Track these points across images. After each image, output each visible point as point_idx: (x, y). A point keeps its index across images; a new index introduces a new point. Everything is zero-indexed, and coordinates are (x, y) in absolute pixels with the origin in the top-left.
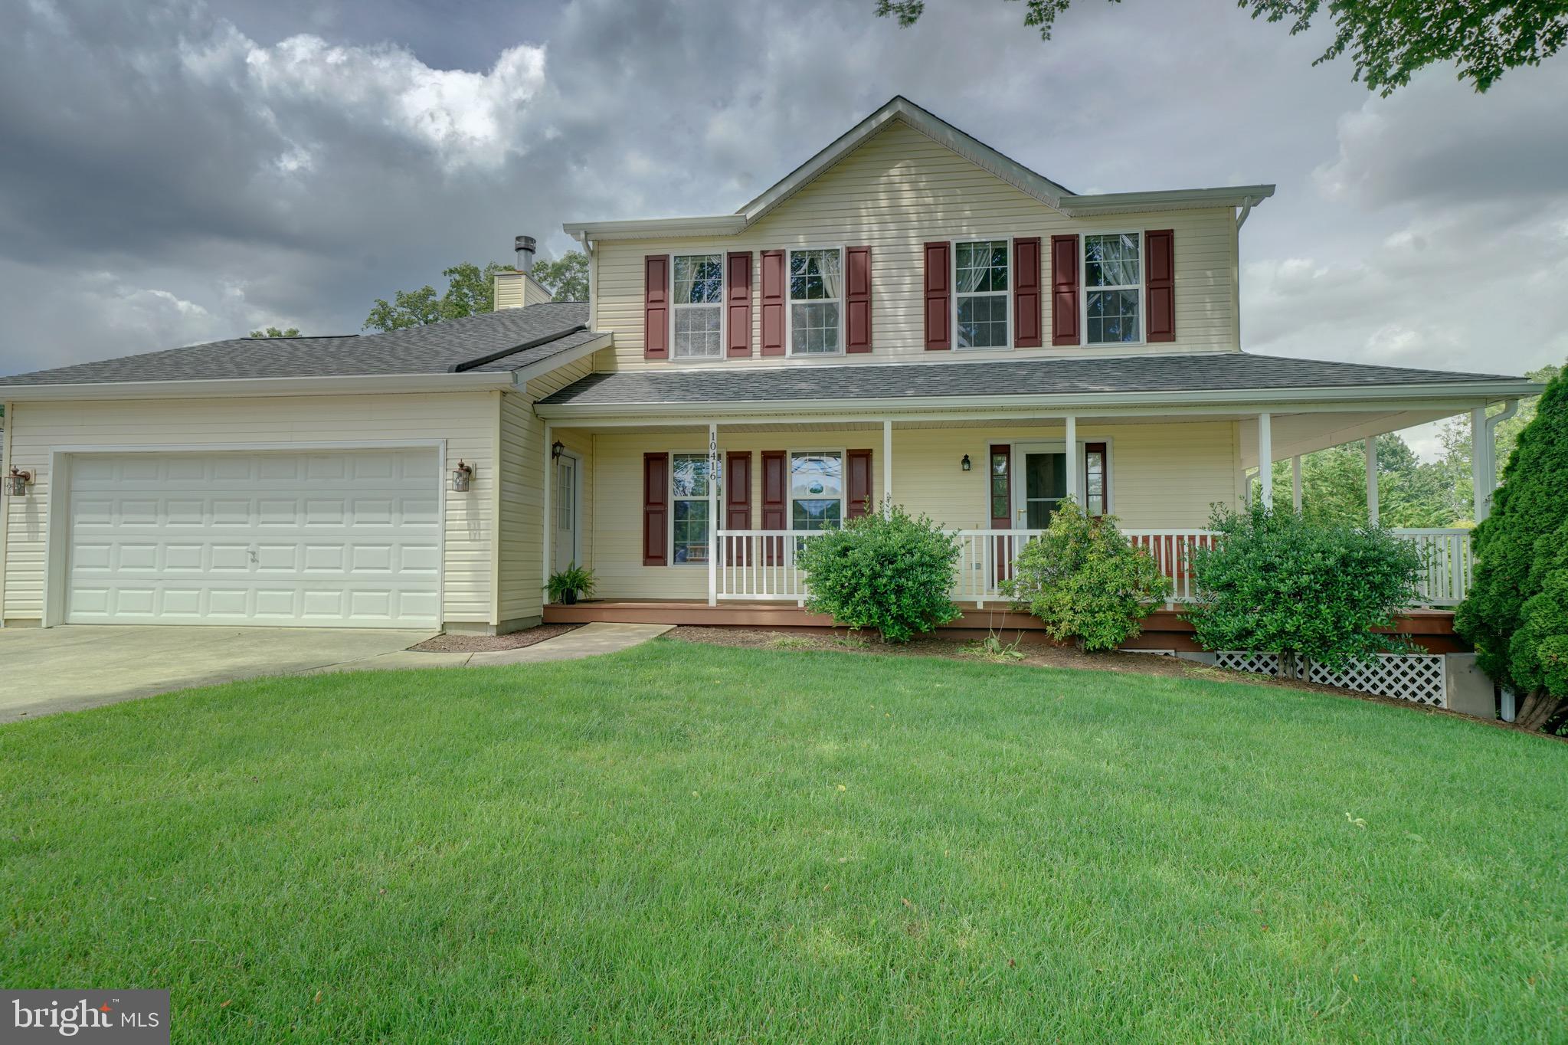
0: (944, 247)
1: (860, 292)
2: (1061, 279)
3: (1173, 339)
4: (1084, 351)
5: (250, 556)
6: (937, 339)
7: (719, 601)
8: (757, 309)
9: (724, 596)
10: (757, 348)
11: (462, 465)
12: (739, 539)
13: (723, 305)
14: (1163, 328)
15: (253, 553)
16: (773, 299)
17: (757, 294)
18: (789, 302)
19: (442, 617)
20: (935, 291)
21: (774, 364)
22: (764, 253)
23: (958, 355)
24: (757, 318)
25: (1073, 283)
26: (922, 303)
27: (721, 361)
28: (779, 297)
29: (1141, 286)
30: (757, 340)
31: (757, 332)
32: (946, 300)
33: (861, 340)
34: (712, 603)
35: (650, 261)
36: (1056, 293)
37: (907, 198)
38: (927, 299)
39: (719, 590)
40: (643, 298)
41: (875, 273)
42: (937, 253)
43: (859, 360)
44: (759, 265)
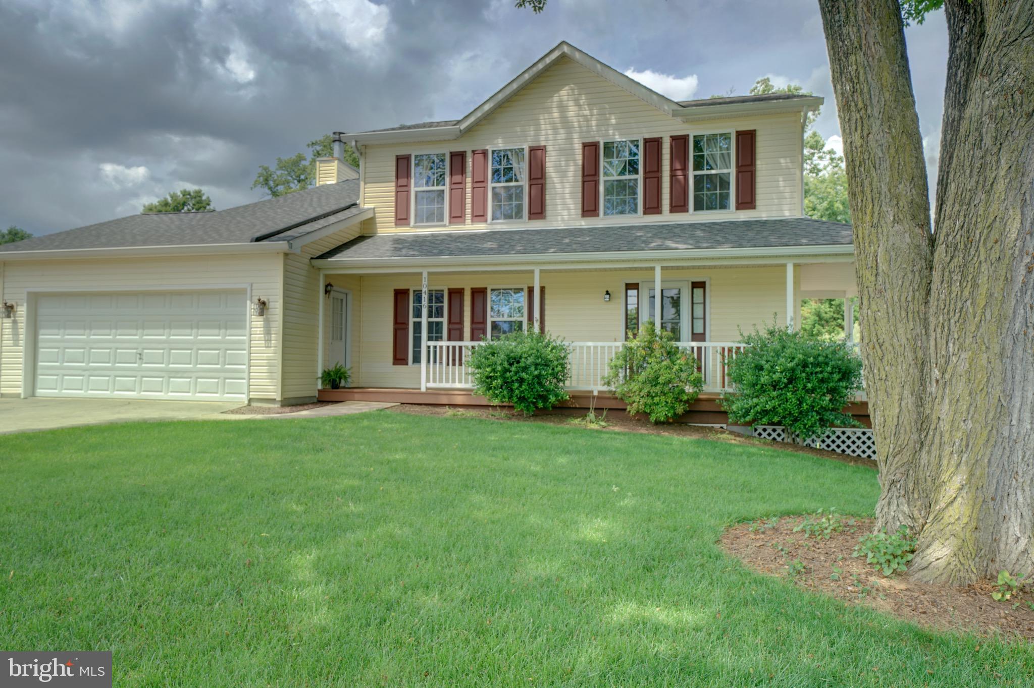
0: (595, 145)
1: (538, 177)
2: (678, 166)
3: (754, 207)
4: (691, 217)
5: (138, 356)
6: (589, 209)
7: (427, 389)
8: (469, 190)
9: (431, 385)
10: (468, 217)
11: (259, 300)
12: (454, 348)
13: (446, 188)
14: (747, 200)
15: (140, 354)
16: (480, 183)
17: (469, 180)
18: (490, 185)
19: (249, 395)
20: (590, 175)
21: (480, 228)
22: (473, 152)
23: (601, 222)
24: (469, 195)
25: (685, 169)
26: (580, 184)
27: (445, 226)
28: (483, 182)
29: (732, 171)
30: (468, 211)
31: (469, 206)
32: (596, 183)
33: (538, 210)
34: (423, 389)
35: (398, 159)
36: (673, 176)
37: (572, 112)
38: (583, 182)
39: (428, 380)
40: (393, 184)
41: (548, 164)
42: (591, 149)
43: (537, 225)
44: (470, 160)
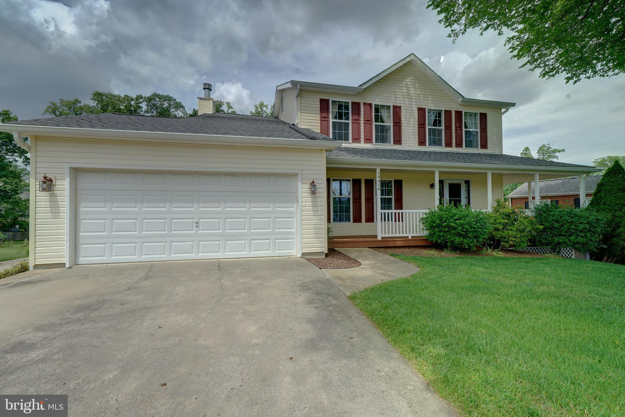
0: (424, 110)
1: (397, 123)
2: (458, 125)
3: (487, 148)
4: (463, 150)
5: (195, 224)
6: (422, 142)
7: (382, 238)
8: (362, 125)
9: (384, 236)
10: (362, 139)
13: (350, 121)
14: (484, 145)
15: (197, 223)
16: (368, 122)
17: (362, 119)
18: (374, 124)
19: (302, 250)
20: (421, 125)
21: (368, 146)
22: (365, 104)
23: (428, 148)
24: (362, 128)
25: (461, 127)
26: (417, 129)
27: (350, 143)
28: (370, 121)
29: (479, 130)
30: (362, 136)
31: (362, 134)
32: (425, 128)
33: (398, 140)
34: (379, 238)
35: (321, 100)
36: (456, 130)
37: (412, 91)
38: (419, 128)
40: (319, 116)
41: (402, 116)
42: (421, 111)
43: (397, 147)
44: (363, 108)
